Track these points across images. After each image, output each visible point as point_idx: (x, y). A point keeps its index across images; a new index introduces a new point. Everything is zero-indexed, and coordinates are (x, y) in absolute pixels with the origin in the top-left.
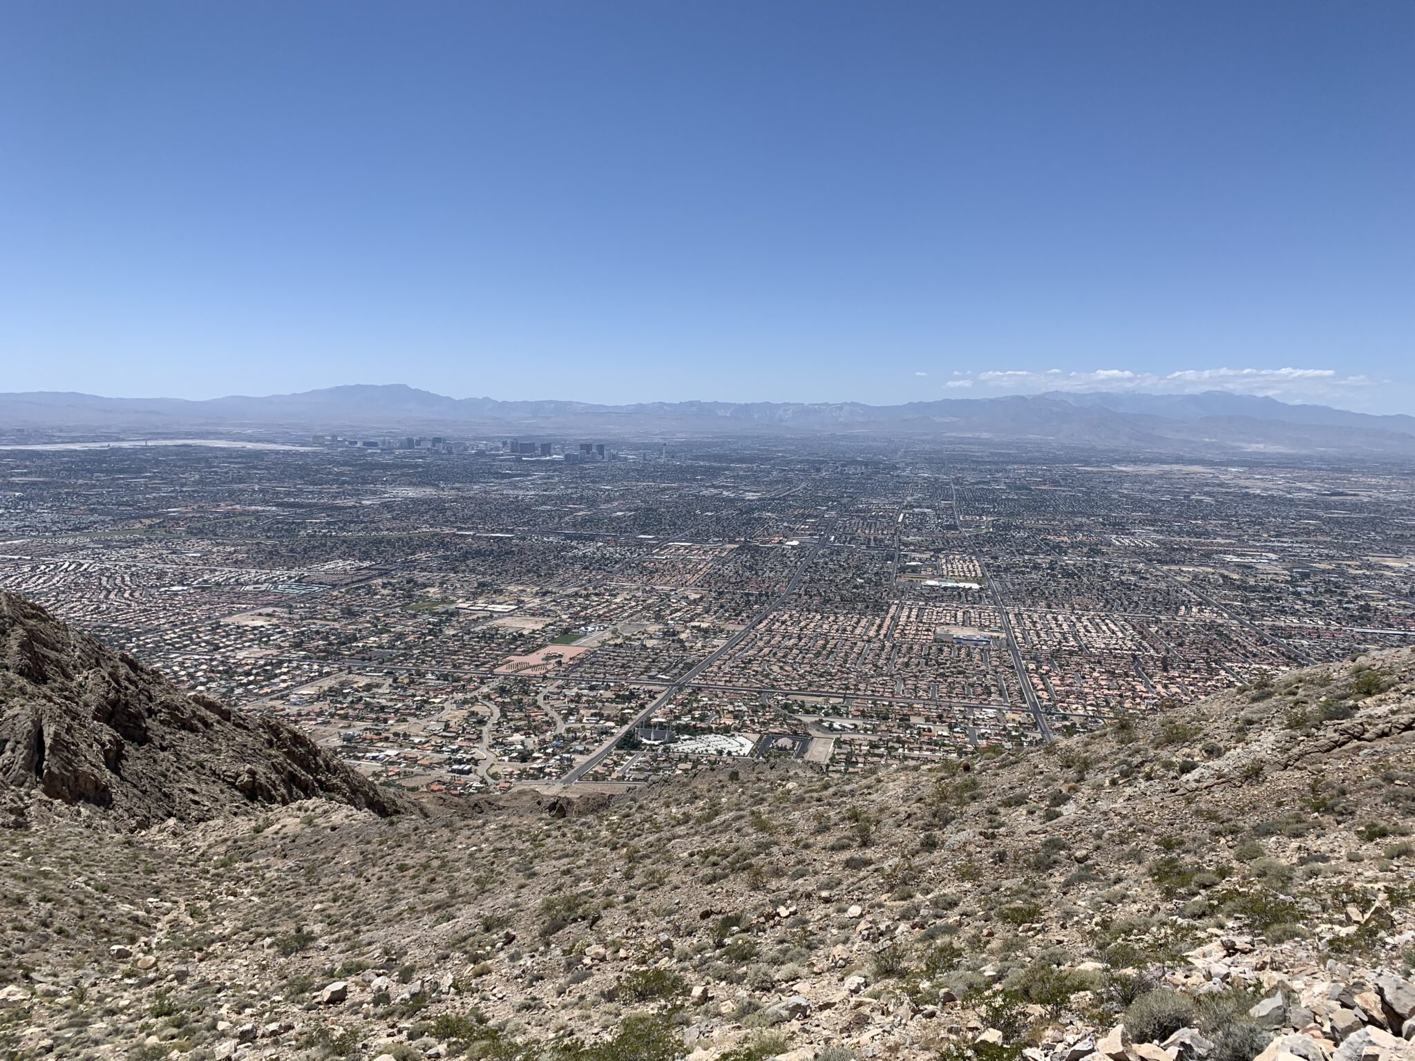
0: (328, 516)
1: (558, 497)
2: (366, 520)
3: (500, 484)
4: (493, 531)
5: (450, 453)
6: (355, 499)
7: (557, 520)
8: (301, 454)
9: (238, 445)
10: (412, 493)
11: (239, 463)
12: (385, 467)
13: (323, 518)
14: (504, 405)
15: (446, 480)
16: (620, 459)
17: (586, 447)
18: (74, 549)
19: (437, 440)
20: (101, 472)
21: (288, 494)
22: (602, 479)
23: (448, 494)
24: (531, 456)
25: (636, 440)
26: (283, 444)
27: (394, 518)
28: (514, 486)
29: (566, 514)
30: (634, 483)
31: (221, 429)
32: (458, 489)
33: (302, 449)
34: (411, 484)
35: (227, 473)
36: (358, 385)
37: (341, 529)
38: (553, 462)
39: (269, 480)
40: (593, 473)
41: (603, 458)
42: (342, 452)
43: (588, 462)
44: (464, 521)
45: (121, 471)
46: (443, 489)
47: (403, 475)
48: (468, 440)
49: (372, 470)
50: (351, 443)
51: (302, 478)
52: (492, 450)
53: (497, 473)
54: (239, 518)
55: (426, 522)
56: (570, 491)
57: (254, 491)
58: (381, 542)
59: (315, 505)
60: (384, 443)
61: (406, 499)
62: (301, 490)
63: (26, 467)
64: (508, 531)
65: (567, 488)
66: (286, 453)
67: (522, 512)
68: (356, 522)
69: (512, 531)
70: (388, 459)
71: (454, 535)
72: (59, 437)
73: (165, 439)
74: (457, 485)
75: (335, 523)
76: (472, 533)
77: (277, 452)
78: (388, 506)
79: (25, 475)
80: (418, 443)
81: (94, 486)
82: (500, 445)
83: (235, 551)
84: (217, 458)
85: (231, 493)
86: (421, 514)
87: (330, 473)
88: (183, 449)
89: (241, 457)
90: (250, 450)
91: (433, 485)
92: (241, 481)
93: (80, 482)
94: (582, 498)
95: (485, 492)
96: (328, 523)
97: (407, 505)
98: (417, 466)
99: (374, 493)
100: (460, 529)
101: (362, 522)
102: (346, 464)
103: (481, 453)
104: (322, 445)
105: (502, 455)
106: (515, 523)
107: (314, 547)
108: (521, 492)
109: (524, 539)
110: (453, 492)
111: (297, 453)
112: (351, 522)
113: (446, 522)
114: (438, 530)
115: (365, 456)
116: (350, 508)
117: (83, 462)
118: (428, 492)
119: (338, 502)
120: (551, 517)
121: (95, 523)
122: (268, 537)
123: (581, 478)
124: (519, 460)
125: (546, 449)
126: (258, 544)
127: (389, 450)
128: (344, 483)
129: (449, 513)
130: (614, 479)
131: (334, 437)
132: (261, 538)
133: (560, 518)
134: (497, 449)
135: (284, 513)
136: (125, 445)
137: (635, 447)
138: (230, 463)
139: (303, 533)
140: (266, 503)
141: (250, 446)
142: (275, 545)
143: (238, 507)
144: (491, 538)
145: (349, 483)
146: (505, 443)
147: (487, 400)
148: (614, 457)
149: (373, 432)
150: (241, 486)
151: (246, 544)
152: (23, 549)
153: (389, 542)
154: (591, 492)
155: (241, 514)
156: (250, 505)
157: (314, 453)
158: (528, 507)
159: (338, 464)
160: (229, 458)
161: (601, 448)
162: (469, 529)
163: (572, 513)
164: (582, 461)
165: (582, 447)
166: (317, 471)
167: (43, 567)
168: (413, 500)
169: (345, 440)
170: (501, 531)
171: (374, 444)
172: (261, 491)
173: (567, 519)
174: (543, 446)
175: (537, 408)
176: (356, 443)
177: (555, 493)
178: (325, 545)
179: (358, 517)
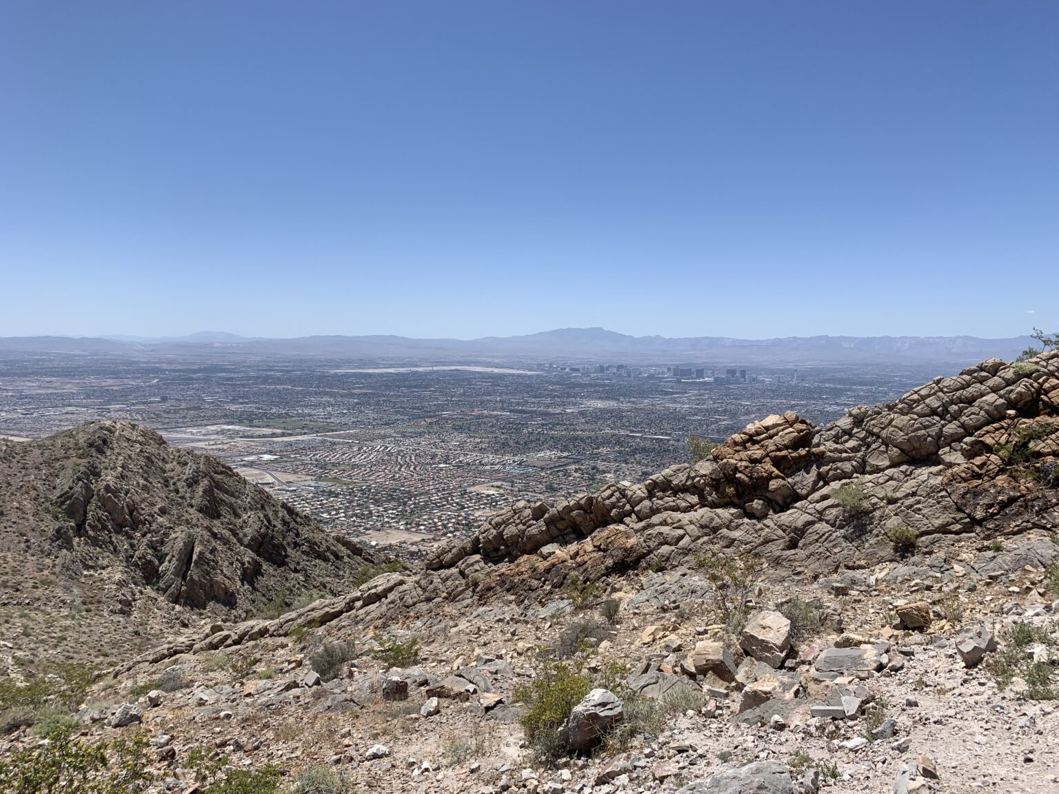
0: (543, 419)
1: (707, 410)
2: (567, 423)
3: (664, 399)
4: (656, 434)
5: (629, 376)
6: (562, 408)
7: (705, 427)
8: (529, 376)
9: (489, 370)
10: (600, 404)
11: (489, 382)
12: (582, 386)
13: (539, 420)
14: (670, 341)
15: (625, 396)
16: (758, 381)
17: (732, 372)
18: (383, 437)
19: (620, 367)
20: (405, 387)
21: (518, 404)
22: (742, 397)
23: (625, 406)
24: (689, 379)
25: (773, 367)
26: (518, 369)
27: (586, 422)
28: (674, 401)
29: (712, 423)
30: (769, 400)
31: (480, 359)
32: (633, 402)
33: (529, 373)
34: (600, 398)
35: (480, 389)
36: (568, 329)
37: (550, 429)
38: (705, 383)
39: (507, 394)
40: (736, 392)
41: (745, 380)
42: (555, 375)
43: (732, 384)
44: (636, 425)
45: (416, 387)
46: (622, 402)
47: (595, 392)
48: (642, 366)
49: (574, 388)
50: (562, 369)
51: (528, 393)
52: (659, 374)
53: (662, 391)
54: (485, 420)
55: (609, 425)
56: (716, 405)
57: (497, 402)
58: (576, 439)
59: (535, 412)
60: (584, 369)
61: (596, 409)
62: (526, 401)
63: (362, 383)
64: (667, 434)
65: (714, 403)
66: (519, 375)
67: (679, 420)
68: (561, 425)
69: (670, 434)
70: (585, 380)
71: (628, 436)
72: (383, 364)
73: (444, 365)
74: (633, 399)
75: (546, 425)
76: (640, 435)
77: (513, 375)
78: (583, 414)
79: (360, 388)
80: (607, 368)
81: (399, 396)
82: (666, 370)
83: (481, 442)
84: (475, 378)
85: (482, 402)
86: (606, 420)
87: (546, 390)
88: (455, 372)
89: (490, 378)
90: (496, 373)
91: (616, 399)
92: (489, 394)
93: (392, 393)
94: (726, 411)
95: (653, 405)
96: (543, 425)
97: (596, 413)
98: (604, 385)
99: (574, 404)
100: (632, 432)
101: (565, 424)
102: (558, 383)
103: (651, 377)
104: (543, 370)
105: (667, 378)
106: (672, 429)
107: (532, 441)
108: (679, 406)
109: (679, 441)
110: (629, 404)
111: (525, 376)
112: (558, 424)
113: (623, 426)
114: (616, 432)
115: (570, 378)
116: (558, 414)
117: (394, 380)
118: (612, 404)
119: (550, 410)
120: (701, 425)
121: (398, 420)
122: (503, 433)
123: (726, 396)
124: (679, 381)
125: (700, 373)
126: (496, 437)
127: (587, 374)
128: (555, 397)
129: (625, 420)
130: (753, 396)
131: (551, 365)
132: (498, 434)
133: (708, 426)
134: (663, 373)
135: (512, 415)
136: (420, 369)
137: (771, 372)
138: (483, 382)
139: (525, 431)
140: (503, 409)
141: (496, 371)
142: (507, 439)
143: (485, 412)
144: (654, 439)
145: (558, 397)
146: (669, 369)
147: (658, 337)
148: (754, 380)
149: (577, 361)
150: (488, 398)
151: (488, 437)
152: (355, 436)
153: (582, 439)
154: (733, 406)
155: (487, 417)
156: (493, 410)
157: (538, 376)
158: (684, 417)
159: (553, 383)
160: (483, 378)
161: (743, 373)
162: (639, 432)
163: (717, 422)
164: (728, 382)
165: (729, 372)
166: (538, 388)
167: (365, 448)
168: (601, 410)
169: (558, 367)
170: (662, 434)
171: (577, 370)
172: (501, 401)
173: (713, 426)
174: (698, 371)
175: (695, 343)
176: (565, 369)
177: (705, 406)
178: (539, 440)
179: (562, 421)
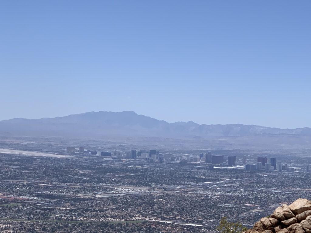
0: (72, 205)
1: (238, 198)
2: (97, 209)
3: (196, 186)
4: (187, 221)
5: (161, 162)
6: (91, 193)
7: (236, 215)
8: (58, 160)
9: (16, 152)
10: (131, 190)
11: (17, 165)
12: (114, 171)
13: (68, 206)
14: (202, 127)
15: (156, 182)
16: (288, 170)
17: (262, 160)
19: (152, 152)
21: (46, 188)
22: (273, 185)
23: (157, 192)
24: (220, 166)
25: (302, 155)
26: (47, 152)
27: (117, 209)
28: (206, 188)
29: (243, 211)
30: (298, 189)
31: (8, 141)
32: (165, 189)
33: (59, 156)
34: (132, 184)
35: (7, 172)
36: (99, 111)
37: (80, 215)
38: (236, 171)
39: (35, 178)
40: (267, 180)
41: (275, 168)
42: (86, 160)
43: (263, 171)
44: (167, 212)
46: (154, 189)
47: (127, 177)
48: (175, 152)
49: (105, 173)
50: (93, 153)
51: (57, 177)
52: (192, 160)
53: (194, 178)
54: (11, 205)
55: (139, 212)
56: (247, 193)
57: (24, 185)
58: (106, 226)
59: (64, 197)
60: (115, 153)
61: (127, 195)
62: (55, 186)
64: (198, 222)
65: (245, 191)
66: (48, 159)
67: (210, 208)
68: (90, 211)
69: (201, 222)
70: (116, 165)
71: (159, 223)
74: (164, 186)
75: (75, 210)
76: (171, 222)
77: (42, 158)
78: (113, 200)
80: (140, 154)
82: (198, 157)
83: (5, 228)
85: (8, 186)
86: (136, 206)
87: (76, 174)
89: (18, 161)
90: (24, 156)
91: (147, 185)
92: (16, 178)
94: (256, 199)
95: (184, 192)
96: (71, 210)
97: (127, 199)
98: (137, 171)
99: (105, 190)
100: (163, 219)
101: (95, 210)
102: (88, 168)
103: (183, 163)
104: (73, 154)
105: (199, 164)
106: (204, 216)
107: (59, 227)
108: (210, 193)
109: (210, 228)
110: (161, 191)
111: (55, 159)
112: (87, 210)
113: (154, 213)
114: (147, 219)
115: (101, 162)
116: (87, 200)
118: (143, 190)
119: (80, 195)
120: (232, 213)
122: (29, 219)
123: (257, 183)
124: (211, 168)
125: (232, 161)
126: (21, 223)
127: (118, 159)
128: (85, 181)
129: (156, 207)
130: (282, 185)
131: (82, 148)
132: (24, 219)
133: (239, 213)
134: (196, 160)
135: (41, 201)
137: (300, 161)
138: (10, 165)
139: (53, 216)
140: (30, 193)
141: (24, 153)
142: (33, 225)
143: (11, 196)
144: (186, 226)
145: (88, 182)
146: (201, 156)
147: (191, 123)
148: (284, 168)
149: (109, 146)
150: (15, 181)
151: (13, 223)
153: (112, 226)
154: (264, 194)
155: (13, 201)
156: (20, 195)
157: (67, 160)
158: (215, 204)
159: (84, 168)
160: (10, 161)
161: (274, 161)
162: (170, 219)
163: (248, 210)
164: (259, 171)
165: (260, 159)
166: (68, 173)
168: (132, 196)
169: (89, 151)
170: (193, 222)
171: (108, 154)
172: (28, 185)
173: (244, 214)
174: (230, 158)
175: (228, 129)
176: (96, 153)
177: (237, 194)
178: (67, 226)
179: (92, 206)
